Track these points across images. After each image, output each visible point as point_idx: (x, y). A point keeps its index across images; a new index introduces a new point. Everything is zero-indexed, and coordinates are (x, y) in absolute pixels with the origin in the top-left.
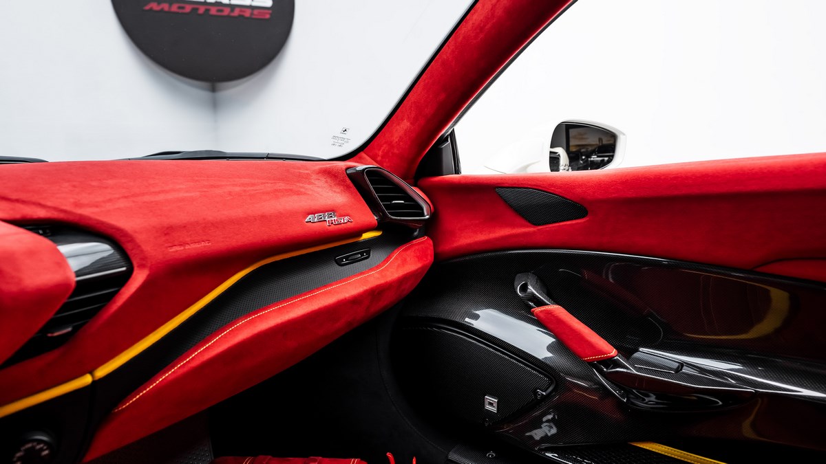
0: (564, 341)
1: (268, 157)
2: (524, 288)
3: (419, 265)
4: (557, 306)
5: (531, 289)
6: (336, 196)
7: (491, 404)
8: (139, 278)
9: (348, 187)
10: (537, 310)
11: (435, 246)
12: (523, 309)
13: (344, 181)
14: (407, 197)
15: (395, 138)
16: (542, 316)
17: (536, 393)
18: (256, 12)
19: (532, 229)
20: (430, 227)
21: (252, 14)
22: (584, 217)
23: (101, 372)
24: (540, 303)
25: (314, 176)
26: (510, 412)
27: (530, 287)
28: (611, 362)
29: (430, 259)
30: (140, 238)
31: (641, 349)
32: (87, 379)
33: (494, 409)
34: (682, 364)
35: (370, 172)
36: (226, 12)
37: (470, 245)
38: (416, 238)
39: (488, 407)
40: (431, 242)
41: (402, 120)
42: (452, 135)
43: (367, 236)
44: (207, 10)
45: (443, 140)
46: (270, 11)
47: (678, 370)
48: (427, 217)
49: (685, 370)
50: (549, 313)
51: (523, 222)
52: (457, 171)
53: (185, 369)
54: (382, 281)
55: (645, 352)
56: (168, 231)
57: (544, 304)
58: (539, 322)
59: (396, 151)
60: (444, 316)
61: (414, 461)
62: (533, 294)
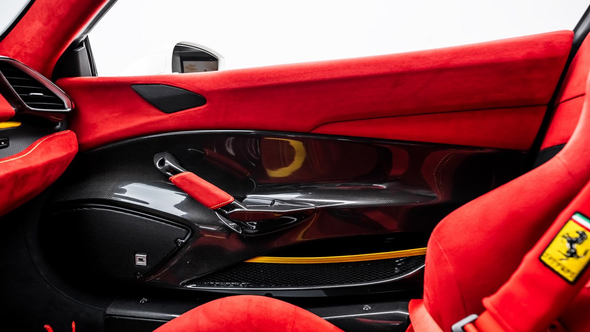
0: (193, 201)
2: (162, 163)
3: (64, 153)
4: (189, 173)
5: (168, 163)
7: (141, 260)
10: (174, 177)
11: (78, 137)
12: (163, 180)
14: (47, 91)
15: (27, 39)
16: (178, 181)
17: (176, 242)
19: (164, 116)
20: (72, 121)
22: (203, 104)
24: (175, 172)
26: (154, 267)
27: (167, 161)
28: (230, 206)
29: (74, 149)
31: (249, 196)
33: (144, 263)
34: (274, 201)
37: (112, 134)
38: (58, 130)
39: (139, 263)
40: (74, 134)
41: (33, 21)
42: (87, 40)
43: (4, 126)
45: (77, 44)
47: (272, 204)
48: (69, 110)
49: (276, 203)
50: (183, 178)
51: (157, 111)
52: (94, 74)
54: (26, 166)
55: (250, 198)
57: (179, 172)
58: (177, 188)
59: (29, 51)
60: (93, 196)
61: (74, 326)
62: (170, 166)
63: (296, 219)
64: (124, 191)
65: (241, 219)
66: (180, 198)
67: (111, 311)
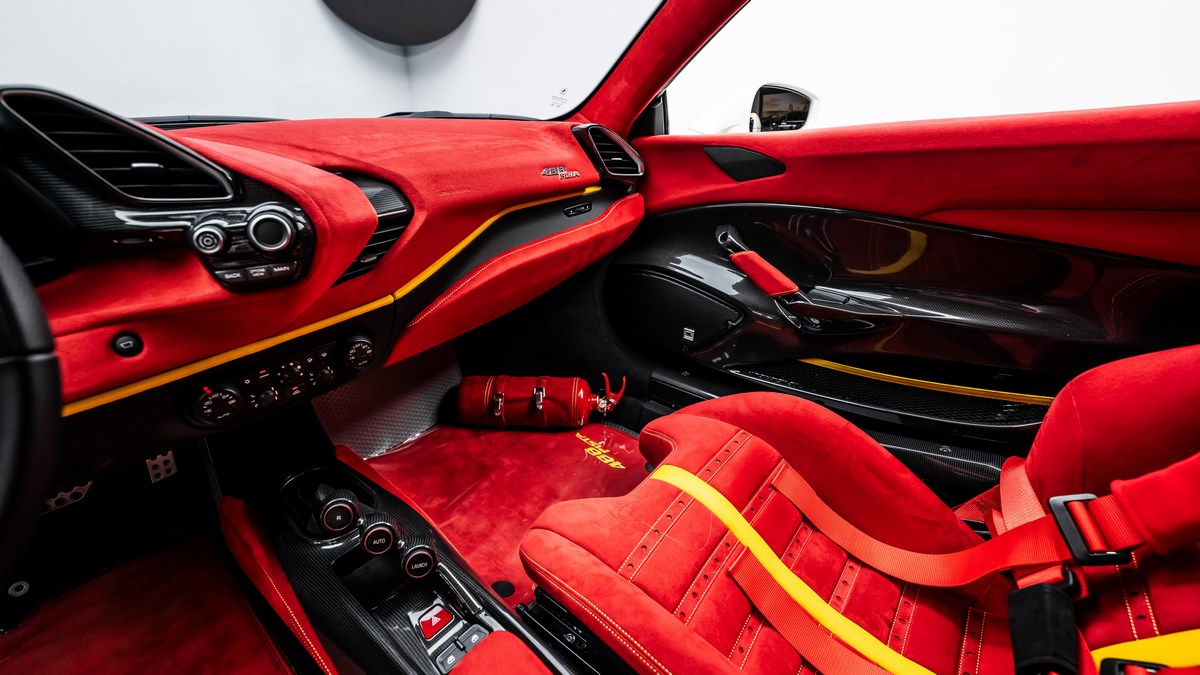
0: (751, 282)
1: (491, 118)
2: (724, 237)
3: (632, 218)
4: (751, 252)
5: (730, 237)
6: (564, 153)
7: (689, 334)
8: (420, 219)
9: (573, 144)
10: (735, 255)
11: (645, 202)
12: (722, 256)
13: (570, 138)
14: (625, 156)
15: (612, 98)
16: (738, 260)
17: (727, 324)
19: (734, 185)
20: (641, 185)
22: (782, 173)
23: (401, 293)
24: (737, 249)
25: (542, 134)
26: (701, 342)
27: (730, 236)
28: (794, 297)
29: (641, 213)
30: (416, 184)
31: (817, 287)
32: (389, 299)
33: (691, 339)
34: (849, 298)
35: (594, 131)
37: (677, 200)
38: (629, 194)
39: (686, 337)
40: (642, 198)
41: (620, 79)
42: (664, 95)
43: (589, 190)
45: (657, 100)
47: (844, 302)
48: (641, 174)
49: (851, 302)
50: (745, 257)
51: (724, 176)
52: (666, 132)
54: (604, 230)
55: (819, 290)
56: (436, 178)
57: (741, 250)
58: (734, 266)
59: (613, 111)
60: (651, 263)
61: (624, 379)
62: (732, 242)
63: (873, 326)
64: (679, 262)
65: (803, 312)
66: (739, 279)
67: (655, 375)
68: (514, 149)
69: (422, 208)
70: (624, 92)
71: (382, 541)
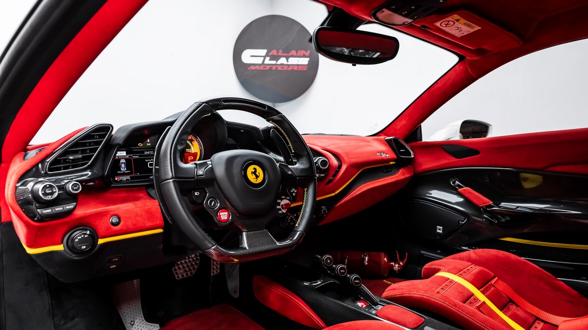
0: (468, 202)
1: (341, 135)
2: (454, 183)
3: (409, 175)
4: (468, 188)
6: (382, 148)
7: (440, 230)
8: (344, 168)
9: (386, 144)
10: (460, 190)
11: (413, 170)
12: (454, 190)
13: (384, 142)
14: (404, 148)
15: (398, 127)
16: (462, 192)
17: (459, 223)
18: (300, 67)
19: (457, 160)
20: (412, 161)
21: (298, 68)
22: (478, 155)
23: (336, 192)
24: (460, 187)
25: (372, 141)
26: (446, 233)
27: (457, 182)
28: (490, 206)
29: (412, 174)
31: (502, 203)
32: (334, 194)
33: (441, 232)
34: (517, 207)
35: (394, 139)
36: (286, 68)
37: (429, 168)
38: (407, 166)
39: (438, 231)
40: (412, 168)
42: (420, 126)
43: (391, 163)
44: (277, 68)
46: (307, 67)
47: (516, 209)
48: (413, 157)
49: (519, 209)
50: (465, 190)
51: (452, 157)
52: (421, 140)
53: (351, 197)
55: (503, 204)
57: (462, 187)
58: (460, 195)
59: (398, 132)
60: (419, 197)
61: (407, 254)
62: (458, 184)
66: (460, 200)
67: (423, 252)
68: (366, 146)
69: (345, 163)
70: (404, 125)
71: (343, 271)
